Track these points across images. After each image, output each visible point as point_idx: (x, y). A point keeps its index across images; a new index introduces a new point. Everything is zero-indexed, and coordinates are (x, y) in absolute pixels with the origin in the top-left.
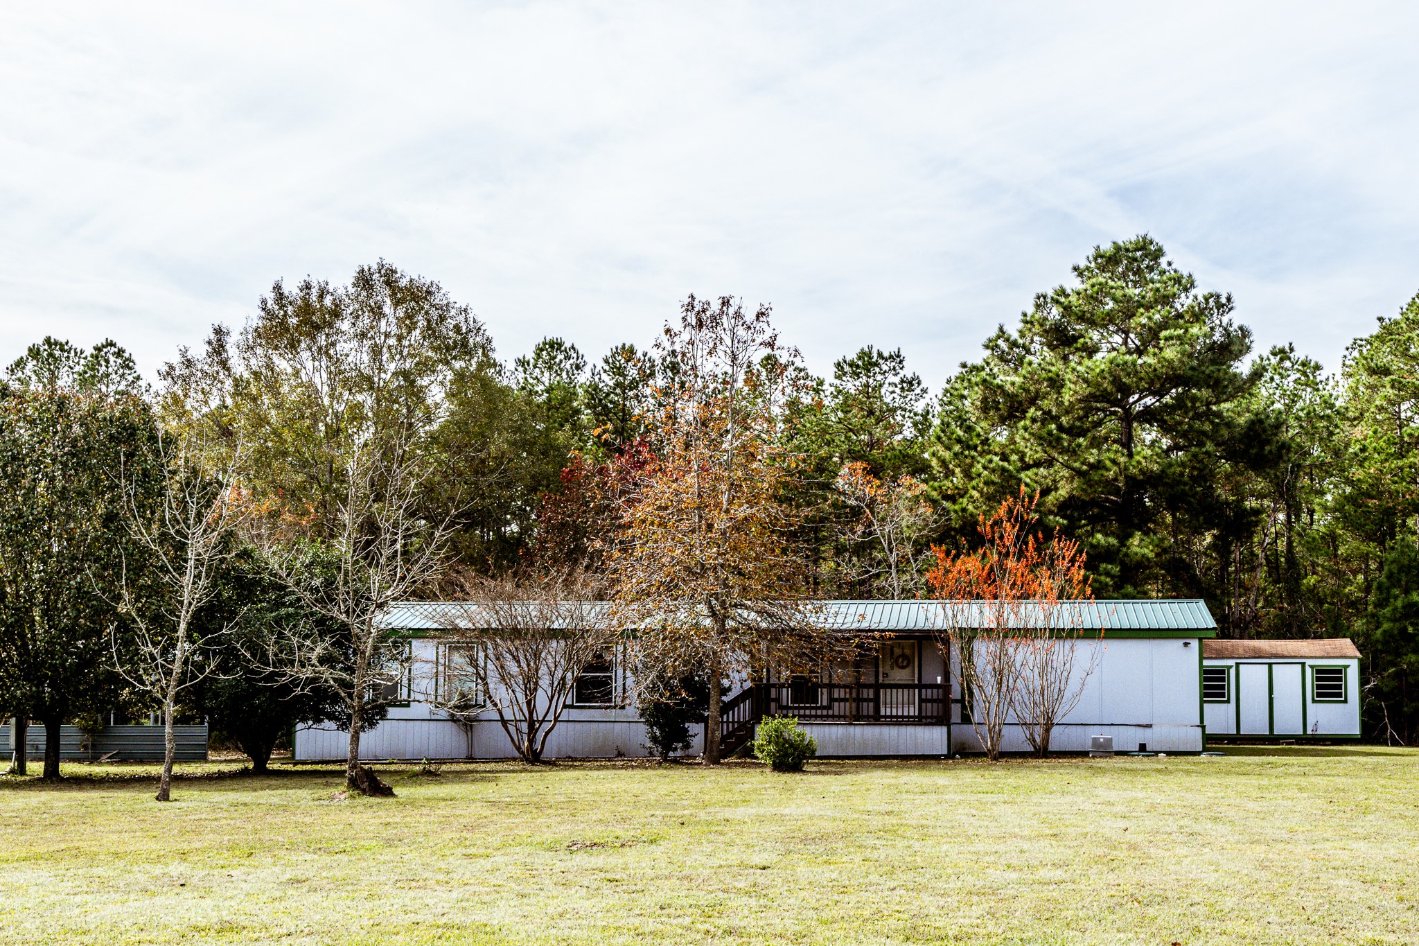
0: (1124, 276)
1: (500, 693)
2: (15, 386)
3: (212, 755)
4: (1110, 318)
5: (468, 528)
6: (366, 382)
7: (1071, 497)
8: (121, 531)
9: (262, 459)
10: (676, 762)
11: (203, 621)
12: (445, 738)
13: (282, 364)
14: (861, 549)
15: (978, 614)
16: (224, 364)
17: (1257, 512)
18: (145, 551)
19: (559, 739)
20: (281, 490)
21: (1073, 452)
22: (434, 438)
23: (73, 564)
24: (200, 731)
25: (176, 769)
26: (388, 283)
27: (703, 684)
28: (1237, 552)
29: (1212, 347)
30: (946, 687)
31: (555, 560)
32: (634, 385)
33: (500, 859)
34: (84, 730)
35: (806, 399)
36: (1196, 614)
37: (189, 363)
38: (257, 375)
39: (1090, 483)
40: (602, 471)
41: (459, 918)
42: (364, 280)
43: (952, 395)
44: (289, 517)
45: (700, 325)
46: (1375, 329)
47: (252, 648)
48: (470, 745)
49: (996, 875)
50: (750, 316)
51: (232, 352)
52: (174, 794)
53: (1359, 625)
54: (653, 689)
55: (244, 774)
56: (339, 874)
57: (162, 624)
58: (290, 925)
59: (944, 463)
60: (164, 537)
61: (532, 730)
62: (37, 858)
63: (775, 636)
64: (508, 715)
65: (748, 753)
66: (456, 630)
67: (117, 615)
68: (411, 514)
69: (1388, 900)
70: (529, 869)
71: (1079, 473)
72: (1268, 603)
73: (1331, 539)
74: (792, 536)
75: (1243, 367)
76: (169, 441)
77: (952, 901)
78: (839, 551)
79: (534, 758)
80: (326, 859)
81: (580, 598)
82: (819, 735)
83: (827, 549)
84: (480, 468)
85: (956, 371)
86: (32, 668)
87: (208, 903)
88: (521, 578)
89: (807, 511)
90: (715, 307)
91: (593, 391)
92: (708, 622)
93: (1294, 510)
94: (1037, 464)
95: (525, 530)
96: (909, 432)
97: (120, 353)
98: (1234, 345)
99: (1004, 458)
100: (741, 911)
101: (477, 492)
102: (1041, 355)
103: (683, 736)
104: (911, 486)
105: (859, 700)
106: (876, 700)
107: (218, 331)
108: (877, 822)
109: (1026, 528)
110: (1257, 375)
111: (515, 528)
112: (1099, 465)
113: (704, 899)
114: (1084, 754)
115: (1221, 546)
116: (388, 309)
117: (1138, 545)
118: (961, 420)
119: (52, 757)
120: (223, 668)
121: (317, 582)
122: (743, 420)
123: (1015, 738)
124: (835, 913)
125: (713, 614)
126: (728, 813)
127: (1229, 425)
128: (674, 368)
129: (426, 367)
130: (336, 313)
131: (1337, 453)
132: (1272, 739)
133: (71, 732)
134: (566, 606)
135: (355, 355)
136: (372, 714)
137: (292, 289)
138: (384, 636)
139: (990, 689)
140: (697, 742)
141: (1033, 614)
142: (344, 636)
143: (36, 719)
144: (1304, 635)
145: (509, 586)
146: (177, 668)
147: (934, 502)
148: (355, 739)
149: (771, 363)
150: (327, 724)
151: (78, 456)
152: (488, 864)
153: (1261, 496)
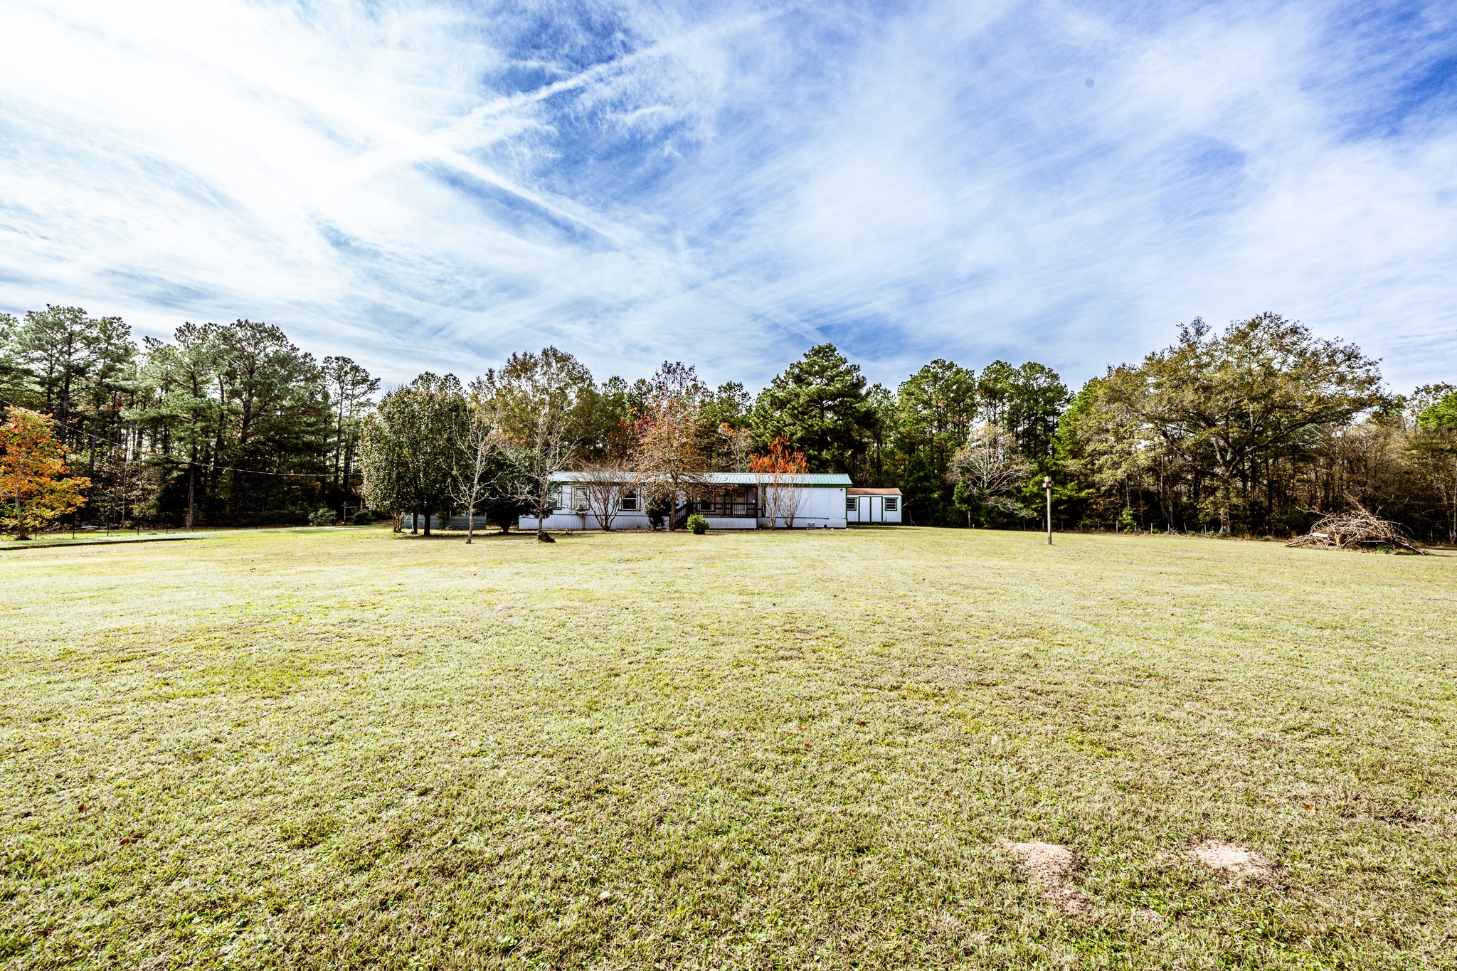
0: (822, 358)
1: (595, 505)
2: (413, 390)
3: (488, 527)
4: (817, 373)
5: (584, 444)
6: (545, 391)
7: (802, 437)
8: (453, 445)
9: (508, 418)
10: (659, 530)
11: (483, 478)
12: (575, 521)
13: (515, 383)
14: (728, 454)
15: (767, 478)
16: (493, 383)
17: (867, 443)
18: (462, 452)
19: (616, 522)
20: (513, 429)
21: (803, 421)
22: (571, 412)
23: (435, 456)
24: (484, 518)
25: (474, 532)
26: (554, 355)
27: (669, 502)
28: (859, 457)
29: (852, 384)
30: (756, 504)
31: (615, 457)
32: (645, 394)
33: (593, 565)
34: (440, 518)
35: (707, 400)
36: (845, 479)
37: (479, 383)
38: (505, 387)
39: (809, 432)
40: (633, 425)
41: (577, 587)
42: (545, 353)
43: (760, 400)
44: (516, 440)
45: (669, 372)
46: (909, 379)
47: (502, 487)
48: (584, 524)
49: (773, 571)
50: (687, 369)
51: (496, 378)
52: (473, 541)
53: (902, 483)
54: (651, 504)
55: (500, 534)
56: (533, 571)
57: (468, 479)
58: (514, 589)
59: (757, 424)
60: (470, 447)
61: (607, 519)
62: (421, 564)
63: (695, 485)
64: (598, 513)
65: (685, 527)
66: (579, 482)
67: (452, 476)
68: (562, 439)
69: (910, 580)
70: (605, 570)
71: (805, 428)
72: (870, 476)
73: (892, 453)
74: (702, 449)
75: (863, 391)
76: (472, 411)
77: (757, 580)
78: (719, 455)
79: (607, 529)
80: (529, 565)
81: (624, 471)
82: (710, 521)
83: (714, 455)
84: (588, 424)
85: (762, 391)
86: (419, 495)
87: (484, 581)
88: (603, 464)
89: (706, 440)
90: (674, 366)
91: (630, 396)
92: (671, 480)
93: (880, 442)
94: (790, 425)
95: (605, 446)
96: (744, 413)
97: (455, 378)
98: (860, 383)
99: (778, 422)
100: (681, 584)
101: (587, 431)
102: (792, 385)
103: (662, 522)
104: (745, 432)
105: (725, 509)
106: (731, 509)
107: (490, 371)
108: (730, 552)
109: (785, 447)
110: (868, 394)
111: (601, 445)
112: (812, 426)
113: (668, 580)
114: (805, 528)
115: (854, 456)
116: (554, 364)
117: (826, 454)
118: (763, 408)
119: (427, 528)
120: (491, 495)
121: (527, 464)
122: (684, 407)
123: (781, 522)
124: (715, 585)
125: (673, 477)
126: (677, 549)
127: (858, 411)
128: (660, 388)
129: (567, 385)
130: (535, 365)
131: (895, 423)
132: (871, 523)
133: (434, 518)
134: (619, 474)
135: (542, 381)
136: (547, 513)
137: (520, 356)
138: (552, 483)
139: (772, 505)
140: (667, 523)
141: (787, 478)
142: (537, 485)
143: (422, 514)
144: (882, 487)
145: (598, 466)
146: (474, 495)
147: (753, 438)
148: (541, 521)
149: (695, 386)
150: (531, 516)
151: (437, 416)
152: (589, 567)
153: (868, 438)
